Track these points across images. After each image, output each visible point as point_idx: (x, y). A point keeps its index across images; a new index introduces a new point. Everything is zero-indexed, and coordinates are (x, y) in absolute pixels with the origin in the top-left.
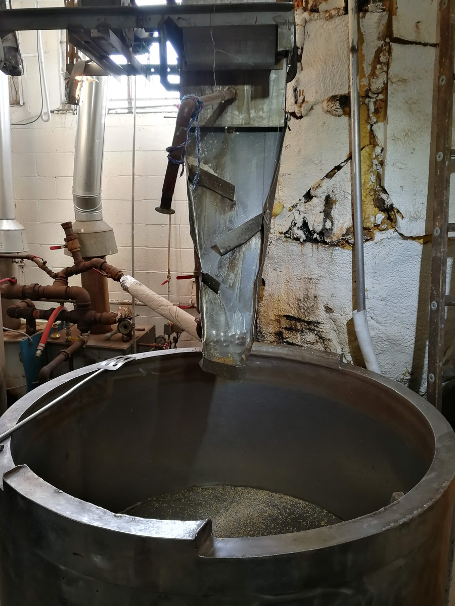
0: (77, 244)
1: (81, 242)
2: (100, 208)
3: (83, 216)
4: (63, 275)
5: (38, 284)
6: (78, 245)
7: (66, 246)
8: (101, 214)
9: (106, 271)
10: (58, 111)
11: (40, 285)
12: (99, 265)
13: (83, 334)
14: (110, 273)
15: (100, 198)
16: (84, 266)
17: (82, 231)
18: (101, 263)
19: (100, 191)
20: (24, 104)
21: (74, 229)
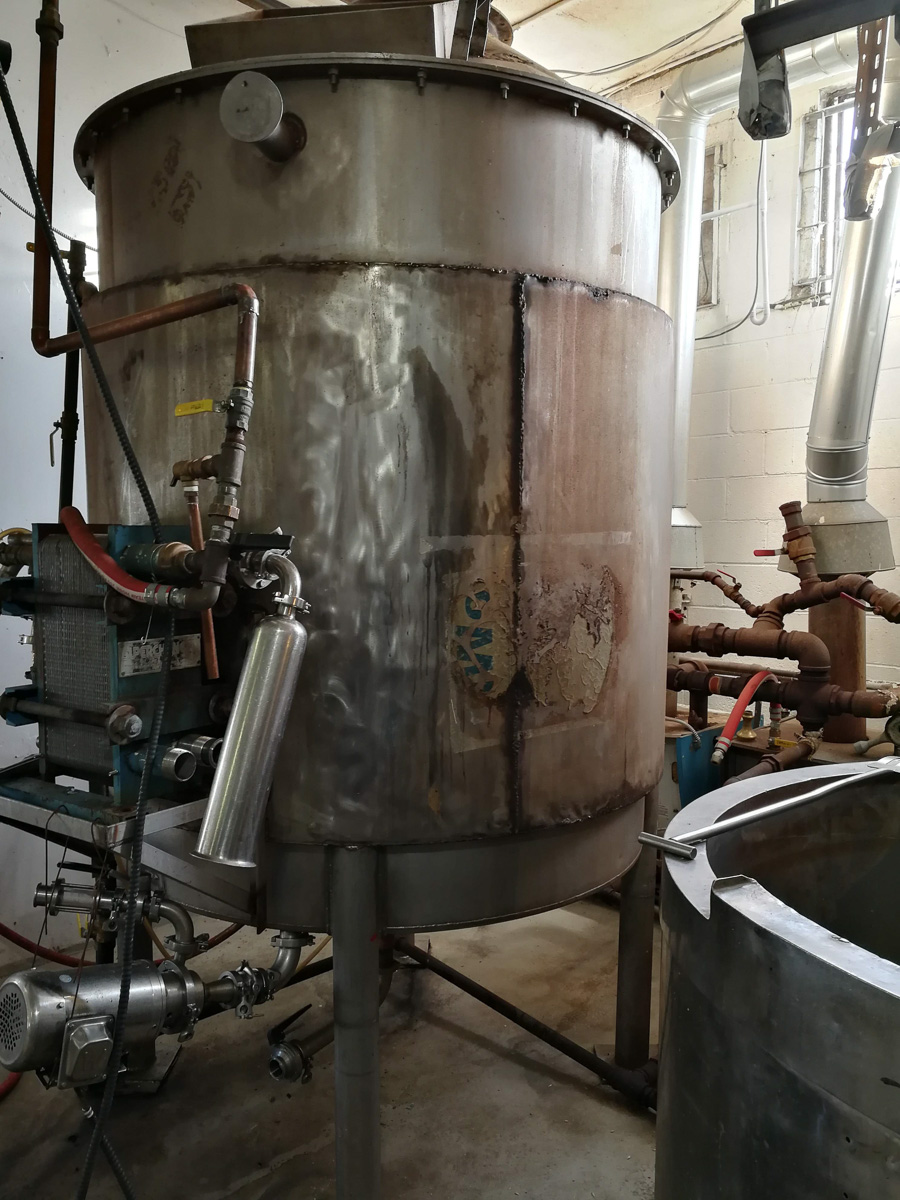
0: (808, 546)
1: (818, 543)
2: (863, 475)
3: (825, 490)
4: (773, 610)
5: (723, 625)
6: (812, 548)
7: (784, 551)
8: (864, 488)
9: (872, 600)
10: (783, 303)
11: (726, 626)
12: (856, 588)
13: (808, 733)
14: (882, 604)
15: (865, 452)
16: (822, 589)
17: (822, 520)
18: (859, 584)
19: (868, 438)
20: (718, 302)
21: (806, 516)
